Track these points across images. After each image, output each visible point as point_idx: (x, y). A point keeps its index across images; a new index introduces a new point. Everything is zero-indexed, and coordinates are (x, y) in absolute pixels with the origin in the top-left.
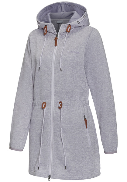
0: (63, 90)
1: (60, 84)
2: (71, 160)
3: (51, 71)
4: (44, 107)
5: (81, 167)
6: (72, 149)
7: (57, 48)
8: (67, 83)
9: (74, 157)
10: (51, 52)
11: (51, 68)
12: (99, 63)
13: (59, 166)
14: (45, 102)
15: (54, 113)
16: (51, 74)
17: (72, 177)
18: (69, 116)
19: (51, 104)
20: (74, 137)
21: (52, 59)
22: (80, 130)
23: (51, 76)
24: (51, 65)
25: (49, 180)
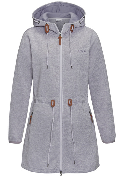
0: (73, 88)
1: (70, 82)
2: (80, 154)
3: (59, 70)
4: (53, 105)
5: (90, 160)
6: (81, 144)
7: (63, 47)
8: (77, 80)
9: (83, 151)
10: (57, 50)
11: (59, 66)
12: (99, 61)
13: (69, 160)
14: (53, 99)
15: (64, 110)
16: (59, 72)
17: (82, 171)
18: (78, 113)
19: (60, 101)
20: (82, 132)
21: (59, 57)
22: (88, 125)
23: (59, 74)
24: (59, 63)
25: (61, 175)
